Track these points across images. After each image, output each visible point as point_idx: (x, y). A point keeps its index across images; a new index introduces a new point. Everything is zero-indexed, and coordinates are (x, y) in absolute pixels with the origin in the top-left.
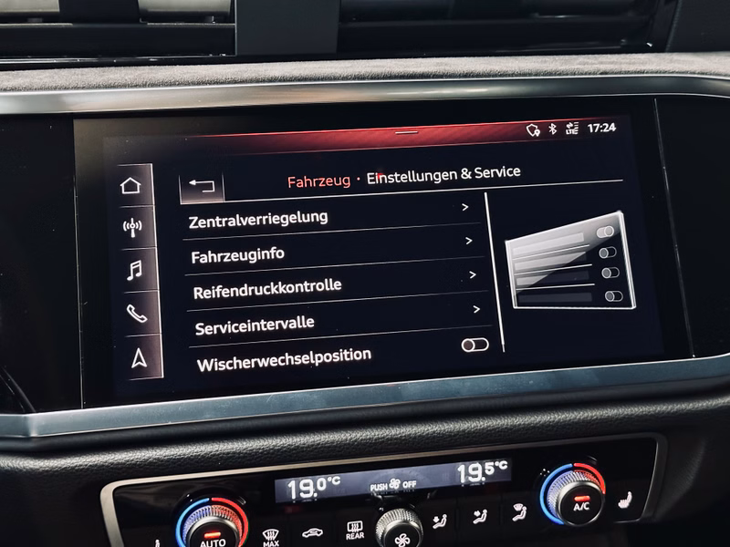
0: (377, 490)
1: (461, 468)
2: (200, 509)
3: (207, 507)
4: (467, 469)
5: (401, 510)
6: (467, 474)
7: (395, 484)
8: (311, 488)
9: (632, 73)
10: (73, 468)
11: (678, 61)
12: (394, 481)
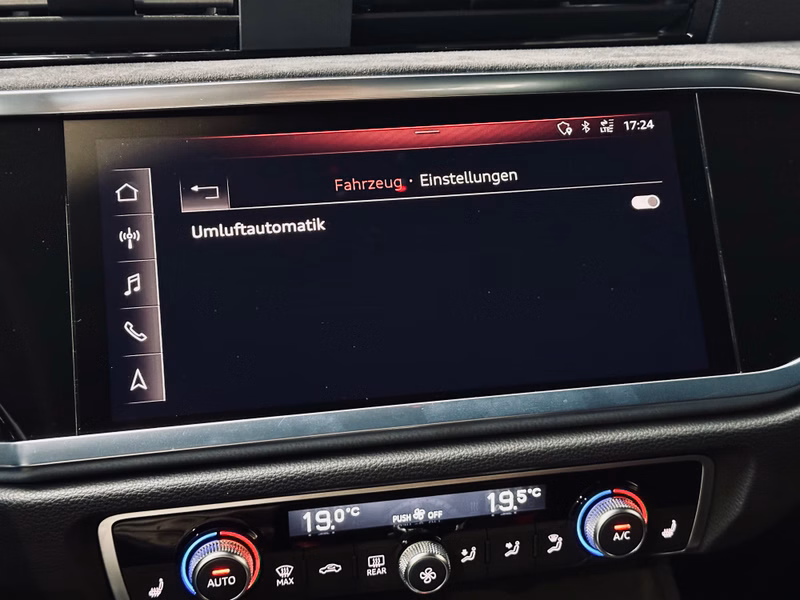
0: (399, 521)
1: (491, 496)
2: (208, 544)
3: (214, 542)
4: (497, 497)
5: (427, 543)
6: (497, 503)
7: (419, 515)
8: (328, 520)
9: (670, 66)
10: (68, 500)
11: (722, 53)
12: (419, 511)
